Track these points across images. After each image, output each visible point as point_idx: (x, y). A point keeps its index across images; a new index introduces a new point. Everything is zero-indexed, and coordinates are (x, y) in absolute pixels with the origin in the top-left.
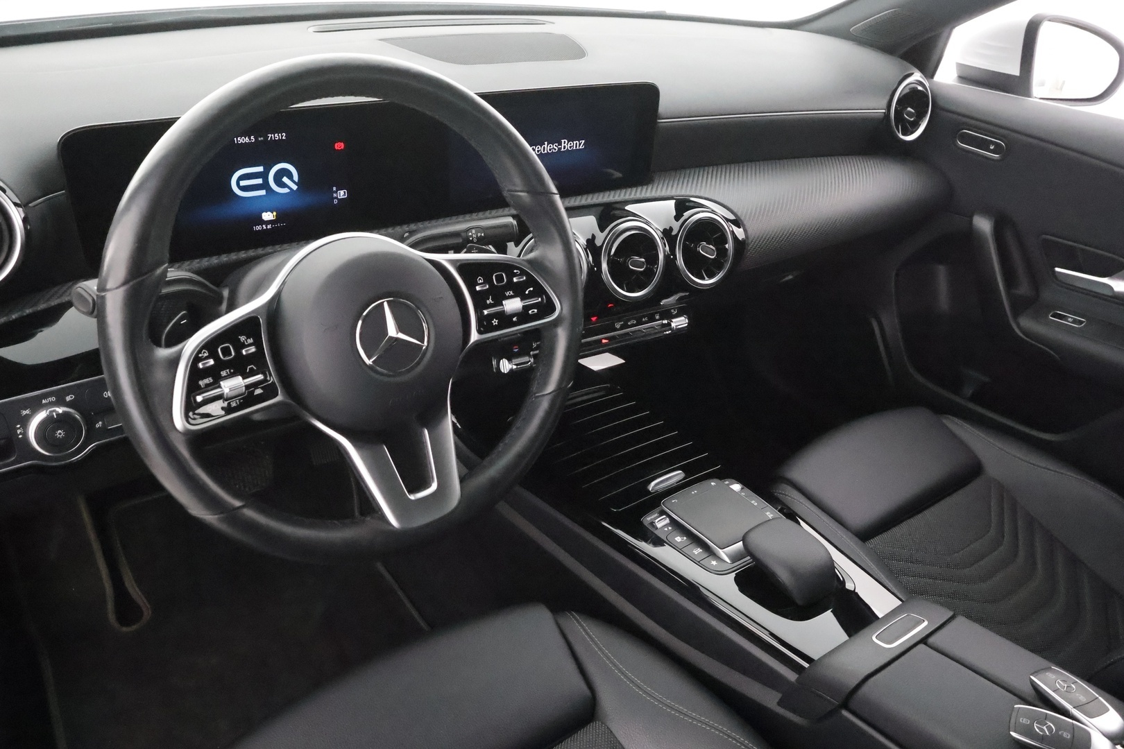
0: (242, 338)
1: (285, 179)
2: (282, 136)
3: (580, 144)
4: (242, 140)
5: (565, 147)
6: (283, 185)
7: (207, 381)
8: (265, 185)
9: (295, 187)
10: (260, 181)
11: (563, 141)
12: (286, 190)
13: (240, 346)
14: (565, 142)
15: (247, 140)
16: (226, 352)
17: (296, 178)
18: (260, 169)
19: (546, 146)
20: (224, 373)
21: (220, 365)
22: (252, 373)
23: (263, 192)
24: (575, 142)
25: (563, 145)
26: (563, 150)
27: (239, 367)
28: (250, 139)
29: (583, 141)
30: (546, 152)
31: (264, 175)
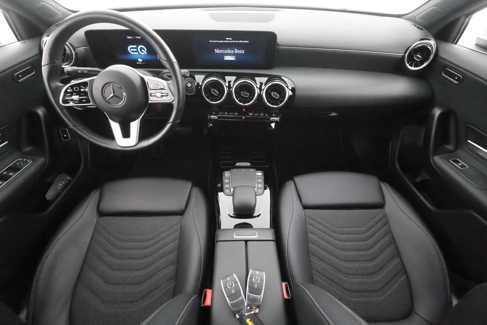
0: (82, 87)
1: (143, 50)
2: (140, 38)
3: (242, 52)
4: (129, 37)
5: (236, 52)
6: (143, 52)
7: (69, 95)
8: (137, 51)
9: (146, 53)
10: (136, 50)
11: (235, 50)
12: (143, 54)
13: (80, 88)
14: (236, 50)
15: (130, 38)
16: (76, 89)
17: (146, 50)
18: (135, 46)
19: (229, 51)
20: (74, 94)
21: (74, 92)
22: (82, 96)
23: (137, 53)
24: (240, 51)
25: (236, 51)
26: (235, 53)
27: (79, 93)
29: (244, 51)
30: (229, 53)
31: (137, 48)
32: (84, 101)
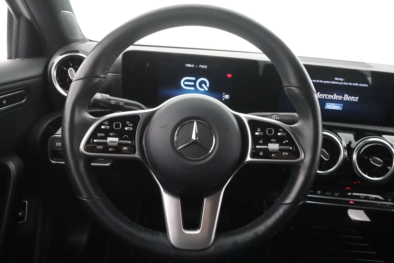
0: (128, 123)
1: (203, 85)
2: (205, 67)
3: (355, 99)
4: (189, 65)
5: (346, 99)
6: (202, 87)
7: (101, 134)
8: (195, 86)
9: (207, 89)
10: (193, 84)
11: (345, 95)
12: (203, 90)
13: (125, 125)
14: (346, 96)
15: (190, 66)
16: (117, 126)
17: (208, 85)
18: (194, 79)
19: (335, 96)
20: (111, 134)
21: (111, 130)
22: (126, 139)
23: (193, 88)
24: (352, 97)
25: (345, 97)
26: (344, 99)
27: (120, 134)
28: (192, 66)
29: (358, 98)
30: (334, 99)
31: (195, 82)
32: (125, 148)
